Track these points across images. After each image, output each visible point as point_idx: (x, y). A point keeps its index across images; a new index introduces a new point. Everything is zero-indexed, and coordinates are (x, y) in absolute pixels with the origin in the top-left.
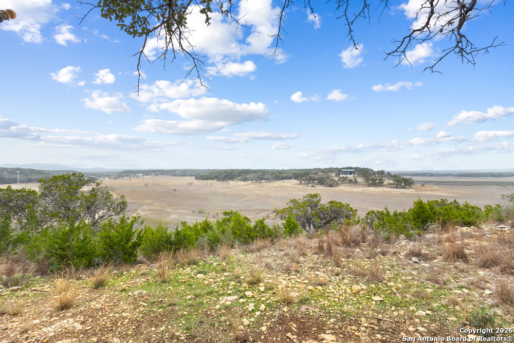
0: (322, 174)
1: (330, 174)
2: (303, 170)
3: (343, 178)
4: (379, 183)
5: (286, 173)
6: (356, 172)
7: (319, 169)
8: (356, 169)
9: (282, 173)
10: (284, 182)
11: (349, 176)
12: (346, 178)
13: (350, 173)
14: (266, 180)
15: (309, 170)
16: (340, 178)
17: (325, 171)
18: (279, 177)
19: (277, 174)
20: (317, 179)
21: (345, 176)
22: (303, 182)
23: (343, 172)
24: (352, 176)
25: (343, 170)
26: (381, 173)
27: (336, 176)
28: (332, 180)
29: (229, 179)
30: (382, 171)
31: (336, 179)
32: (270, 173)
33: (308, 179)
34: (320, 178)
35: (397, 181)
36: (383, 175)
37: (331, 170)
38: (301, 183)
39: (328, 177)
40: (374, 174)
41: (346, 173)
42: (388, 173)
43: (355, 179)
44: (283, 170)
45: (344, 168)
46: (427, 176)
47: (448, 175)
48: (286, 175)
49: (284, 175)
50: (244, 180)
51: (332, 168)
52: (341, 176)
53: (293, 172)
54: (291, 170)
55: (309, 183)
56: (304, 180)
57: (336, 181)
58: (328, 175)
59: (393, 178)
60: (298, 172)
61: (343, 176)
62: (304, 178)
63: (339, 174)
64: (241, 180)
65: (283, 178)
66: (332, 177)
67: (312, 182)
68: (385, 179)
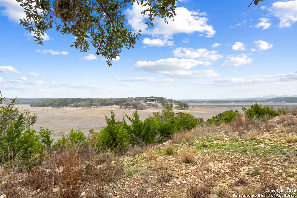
0: (135, 101)
1: (140, 101)
2: (120, 99)
3: (149, 104)
4: (170, 106)
5: (109, 101)
6: (157, 100)
7: (132, 98)
8: (156, 98)
9: (106, 101)
10: (108, 107)
11: (152, 102)
12: (151, 104)
13: (153, 101)
14: (95, 106)
15: (126, 98)
16: (147, 104)
17: (136, 99)
18: (104, 103)
19: (103, 102)
20: (132, 105)
21: (150, 102)
22: (122, 107)
23: (149, 100)
24: (154, 102)
25: (148, 99)
26: (171, 100)
27: (144, 102)
28: (142, 105)
29: (63, 106)
30: (171, 99)
31: (145, 104)
32: (97, 101)
33: (126, 105)
34: (134, 104)
35: (180, 105)
36: (172, 102)
37: (140, 99)
38: (121, 107)
39: (139, 103)
40: (167, 101)
41: (150, 100)
42: (175, 101)
43: (156, 104)
44: (106, 99)
45: (148, 97)
46: (194, 102)
47: (203, 102)
48: (110, 102)
49: (108, 102)
50: (77, 106)
51: (141, 97)
52: (147, 102)
53: (114, 100)
54: (112, 99)
55: (127, 107)
56: (123, 106)
57: (144, 106)
58: (139, 102)
59: (178, 104)
60: (118, 100)
61: (149, 102)
62: (123, 104)
63: (146, 101)
64: (74, 106)
65: (107, 105)
66: (141, 103)
67: (128, 106)
68: (174, 104)
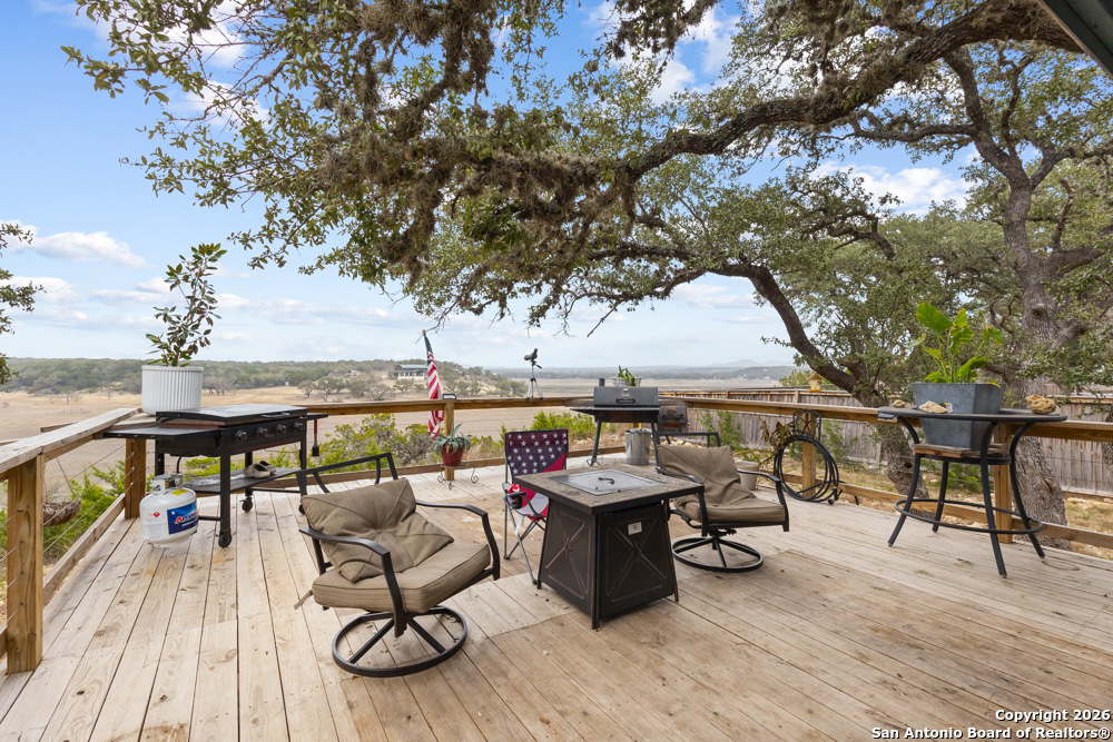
0: (358, 373)
1: (377, 374)
2: (311, 364)
3: (405, 382)
4: (472, 391)
5: (267, 371)
7: (351, 362)
9: (256, 372)
10: (263, 394)
11: (416, 378)
12: (411, 382)
13: (419, 372)
14: (211, 388)
15: (328, 364)
16: (398, 382)
17: (363, 367)
18: (249, 380)
19: (243, 373)
20: (348, 386)
21: (409, 378)
22: (314, 392)
24: (422, 378)
25: (403, 366)
26: (476, 371)
27: (391, 378)
28: (382, 387)
29: (80, 388)
30: (478, 368)
31: (391, 384)
32: (222, 371)
33: (326, 386)
34: (355, 383)
35: (502, 388)
37: (379, 365)
38: (308, 394)
39: (372, 381)
40: (463, 374)
41: (410, 372)
42: (488, 373)
44: (258, 363)
45: (405, 362)
46: (547, 378)
47: (574, 376)
48: (269, 375)
49: (262, 376)
51: (380, 361)
52: (400, 378)
53: (287, 368)
54: (281, 364)
55: (329, 393)
56: (317, 388)
57: (389, 389)
58: (373, 377)
59: (496, 382)
60: (300, 369)
62: (317, 383)
63: (396, 375)
64: (125, 390)
65: (259, 384)
66: (381, 379)
67: (335, 391)
68: (483, 383)
